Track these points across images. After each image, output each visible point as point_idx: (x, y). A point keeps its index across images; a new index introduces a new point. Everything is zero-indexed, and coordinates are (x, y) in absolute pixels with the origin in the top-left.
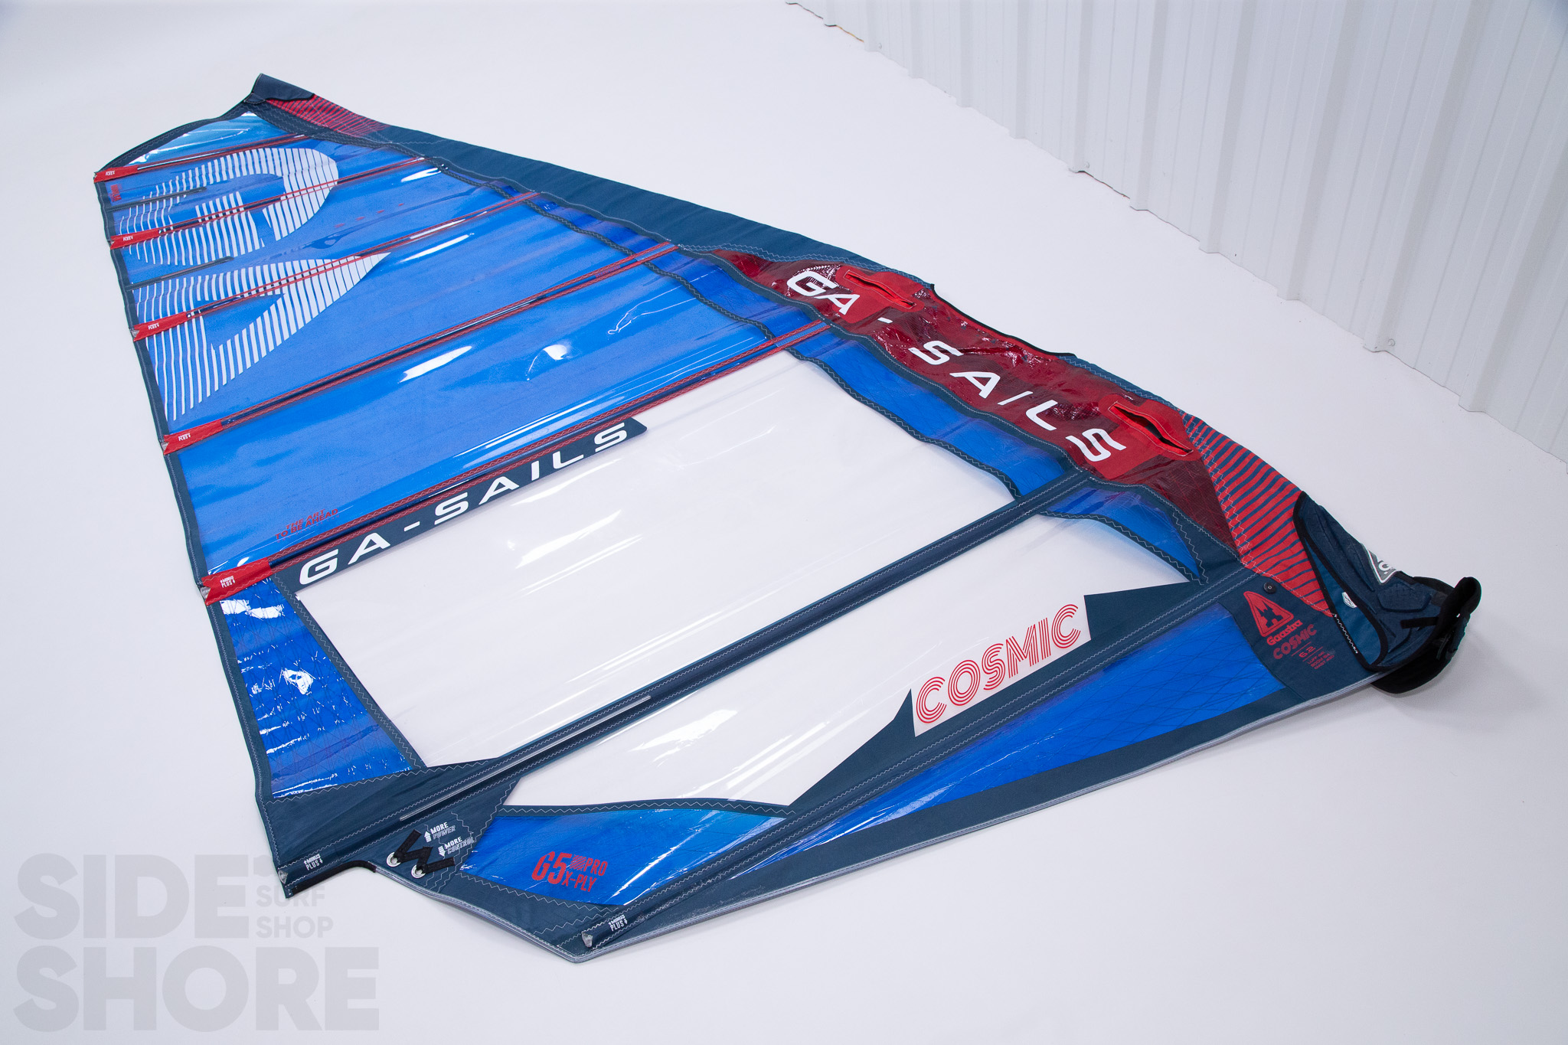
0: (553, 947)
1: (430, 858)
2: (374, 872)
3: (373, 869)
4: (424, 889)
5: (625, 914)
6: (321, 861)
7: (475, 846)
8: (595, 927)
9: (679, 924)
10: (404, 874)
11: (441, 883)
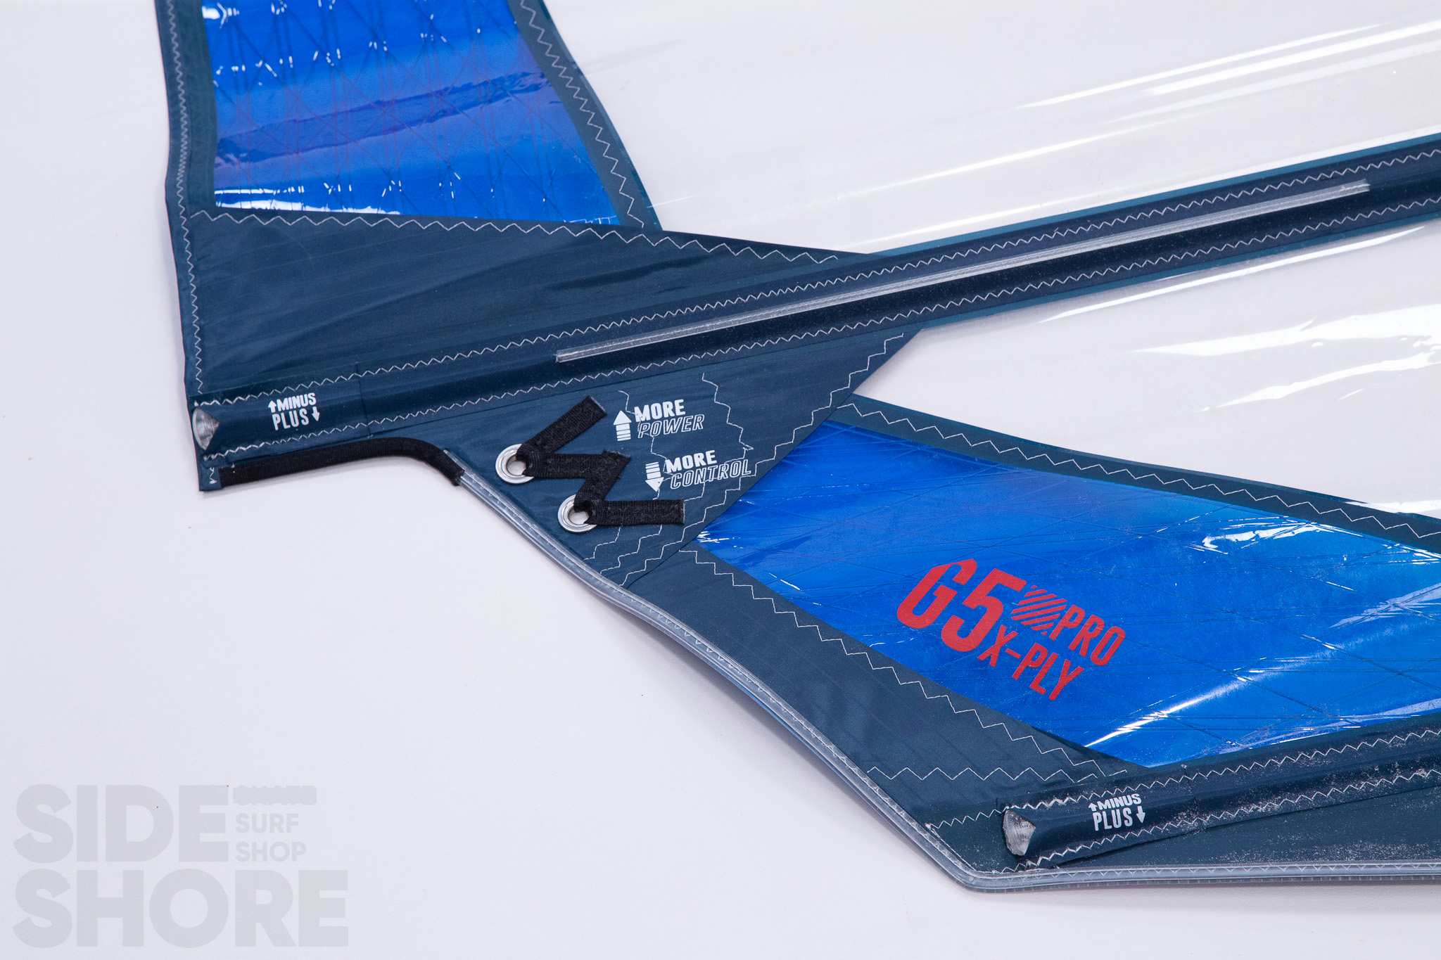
0: (914, 825)
1: (616, 487)
2: (456, 484)
3: (453, 475)
4: (584, 567)
5: (1142, 792)
6: (316, 415)
7: (751, 486)
8: (1049, 805)
9: (1301, 869)
10: (536, 510)
11: (635, 562)
